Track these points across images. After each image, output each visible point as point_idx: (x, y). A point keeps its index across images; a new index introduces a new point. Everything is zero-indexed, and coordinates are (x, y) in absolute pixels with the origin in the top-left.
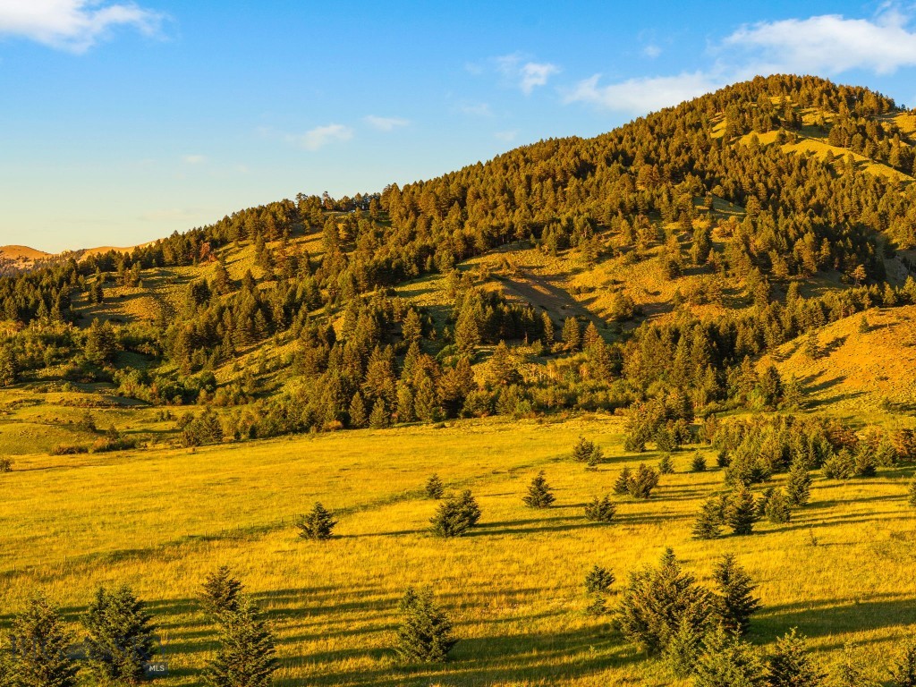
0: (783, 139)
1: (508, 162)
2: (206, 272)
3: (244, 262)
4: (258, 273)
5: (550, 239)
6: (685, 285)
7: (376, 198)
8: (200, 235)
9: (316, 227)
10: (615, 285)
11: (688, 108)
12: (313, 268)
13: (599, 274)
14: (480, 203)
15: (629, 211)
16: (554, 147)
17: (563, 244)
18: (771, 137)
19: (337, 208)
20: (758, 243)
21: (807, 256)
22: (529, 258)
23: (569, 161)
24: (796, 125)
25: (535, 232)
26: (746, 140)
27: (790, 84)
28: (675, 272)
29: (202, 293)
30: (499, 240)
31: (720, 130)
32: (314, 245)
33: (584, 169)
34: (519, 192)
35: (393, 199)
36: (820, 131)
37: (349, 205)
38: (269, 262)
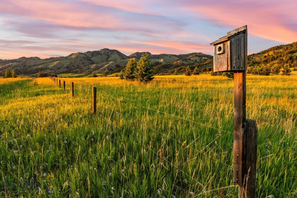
2: (266, 54)
4: (273, 54)
7: (291, 44)
8: (265, 51)
9: (282, 48)
12: (281, 53)
19: (285, 46)
29: (265, 57)
32: (281, 50)
35: (294, 44)
37: (287, 45)
38: (275, 53)
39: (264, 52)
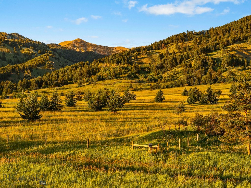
1: (242, 21)
2: (163, 51)
3: (173, 48)
4: (176, 51)
5: (249, 40)
7: (208, 31)
8: (162, 42)
9: (191, 39)
12: (190, 49)
14: (234, 32)
19: (197, 34)
22: (244, 45)
25: (246, 38)
29: (162, 56)
30: (236, 41)
32: (191, 44)
34: (244, 28)
35: (212, 31)
37: (200, 33)
38: (179, 48)
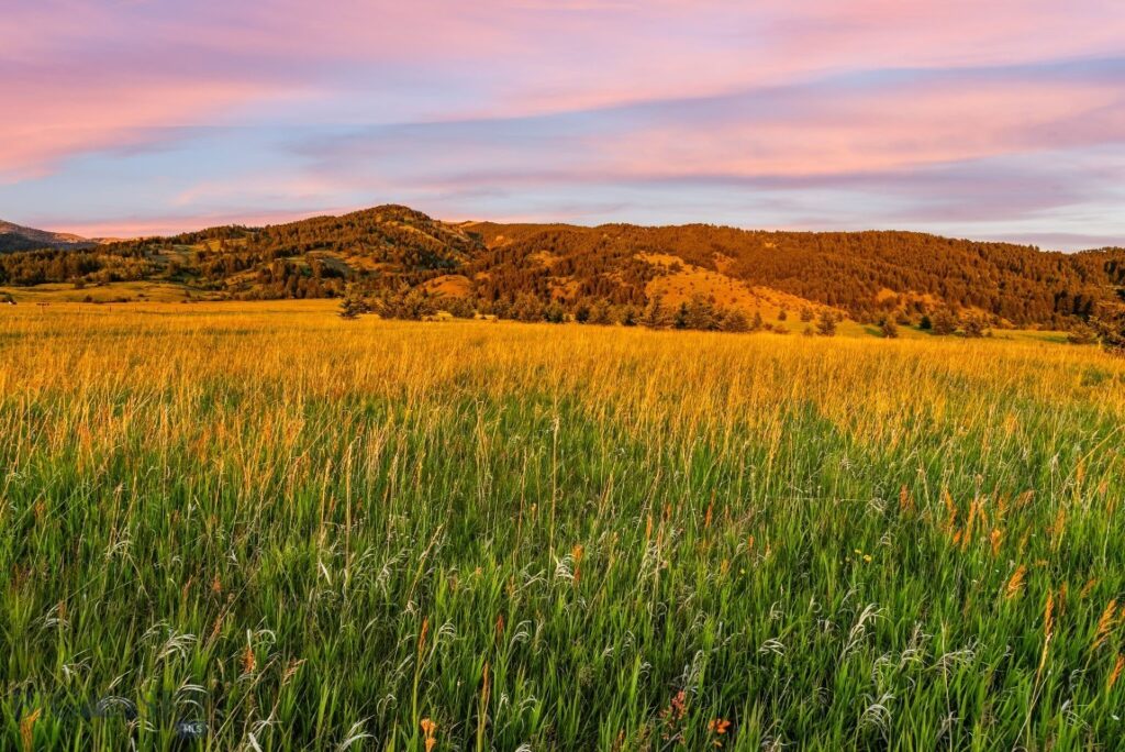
0: (399, 225)
1: (312, 221)
2: (200, 247)
3: (215, 246)
4: (222, 250)
5: (335, 247)
6: (380, 265)
9: (243, 236)
10: (357, 263)
11: (367, 211)
13: (352, 260)
14: (304, 234)
15: (360, 241)
16: (326, 219)
17: (340, 249)
18: (395, 223)
20: (402, 254)
21: (416, 260)
22: (329, 253)
23: (332, 223)
24: (402, 220)
25: (329, 245)
26: (388, 223)
27: (399, 208)
28: (377, 261)
30: (318, 246)
31: (379, 219)
32: (243, 242)
33: (339, 227)
34: (317, 231)
36: (410, 223)
38: (226, 246)
39: (192, 239)
